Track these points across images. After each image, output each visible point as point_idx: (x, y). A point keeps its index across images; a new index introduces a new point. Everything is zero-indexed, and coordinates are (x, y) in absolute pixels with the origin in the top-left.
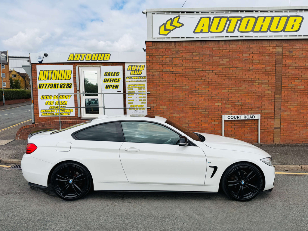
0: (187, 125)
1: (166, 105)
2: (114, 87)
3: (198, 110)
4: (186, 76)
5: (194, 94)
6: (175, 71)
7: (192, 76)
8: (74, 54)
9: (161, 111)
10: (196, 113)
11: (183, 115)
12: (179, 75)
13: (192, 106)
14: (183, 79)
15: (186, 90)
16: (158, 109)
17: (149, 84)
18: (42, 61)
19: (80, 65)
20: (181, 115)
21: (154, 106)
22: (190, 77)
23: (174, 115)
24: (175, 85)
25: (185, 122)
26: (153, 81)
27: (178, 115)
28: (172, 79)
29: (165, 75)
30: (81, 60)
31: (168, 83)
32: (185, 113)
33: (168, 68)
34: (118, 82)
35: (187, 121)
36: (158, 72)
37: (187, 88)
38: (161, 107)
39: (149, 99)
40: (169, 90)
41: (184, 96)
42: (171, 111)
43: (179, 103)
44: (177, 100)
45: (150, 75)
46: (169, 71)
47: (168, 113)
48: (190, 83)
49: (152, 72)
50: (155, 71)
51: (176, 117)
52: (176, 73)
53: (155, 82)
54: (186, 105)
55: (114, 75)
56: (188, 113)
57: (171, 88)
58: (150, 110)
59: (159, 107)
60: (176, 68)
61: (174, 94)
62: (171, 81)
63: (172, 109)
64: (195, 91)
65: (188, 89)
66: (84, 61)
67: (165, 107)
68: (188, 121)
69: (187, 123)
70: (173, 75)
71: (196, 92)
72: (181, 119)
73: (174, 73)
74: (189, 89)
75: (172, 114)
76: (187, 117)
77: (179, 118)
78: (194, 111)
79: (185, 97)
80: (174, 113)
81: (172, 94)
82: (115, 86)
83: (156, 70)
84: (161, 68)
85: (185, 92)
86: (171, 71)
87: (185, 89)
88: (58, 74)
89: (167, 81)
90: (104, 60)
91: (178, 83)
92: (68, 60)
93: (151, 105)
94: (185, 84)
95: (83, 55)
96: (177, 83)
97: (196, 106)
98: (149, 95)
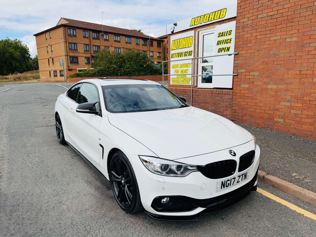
0: (289, 104)
1: (258, 70)
2: (226, 50)
3: (311, 79)
4: (295, 19)
5: (307, 49)
6: (276, 13)
7: (305, 16)
8: (195, 18)
9: (251, 80)
10: (306, 84)
11: (283, 87)
12: (282, 19)
13: (301, 71)
14: (288, 25)
15: (292, 44)
16: (247, 77)
17: (237, 40)
18: (173, 31)
19: (200, 30)
20: (280, 87)
21: (242, 73)
22: (301, 19)
23: (269, 86)
24: (275, 38)
25: (285, 98)
26: (243, 36)
27: (275, 87)
28: (270, 28)
29: (260, 23)
30: (200, 24)
31: (263, 36)
32: (287, 84)
33: (266, 11)
34: (230, 43)
35: (288, 98)
36: (251, 21)
37: (295, 39)
38: (251, 74)
39: (236, 62)
40: (265, 47)
41: (288, 55)
42: (265, 80)
43: (278, 67)
44: (275, 63)
45: (240, 28)
46: (267, 16)
47: (260, 83)
48: (299, 31)
49: (243, 22)
50: (246, 19)
51: (271, 89)
52: (276, 16)
53: (246, 36)
54: (289, 69)
55: (227, 35)
56: (291, 83)
57: (268, 42)
58: (236, 77)
59: (248, 74)
60: (277, 8)
61: (271, 52)
62: (269, 32)
63: (266, 77)
64: (310, 43)
65: (296, 42)
66: (203, 24)
67: (256, 73)
68: (290, 97)
69: (288, 101)
70: (272, 21)
71: (311, 45)
72: (278, 93)
73: (274, 17)
74: (298, 42)
75: (265, 84)
76: (289, 90)
77: (277, 91)
78: (303, 80)
79: (290, 57)
80: (268, 83)
81: (269, 52)
82: (226, 48)
83: (248, 18)
84: (255, 14)
85: (290, 47)
86: (269, 16)
87: (291, 42)
88: (184, 42)
89: (262, 33)
90: (220, 19)
91: (280, 34)
92: (190, 26)
93: (238, 71)
94: (292, 34)
95: (202, 17)
96: (278, 34)
97: (309, 72)
98: (237, 56)
